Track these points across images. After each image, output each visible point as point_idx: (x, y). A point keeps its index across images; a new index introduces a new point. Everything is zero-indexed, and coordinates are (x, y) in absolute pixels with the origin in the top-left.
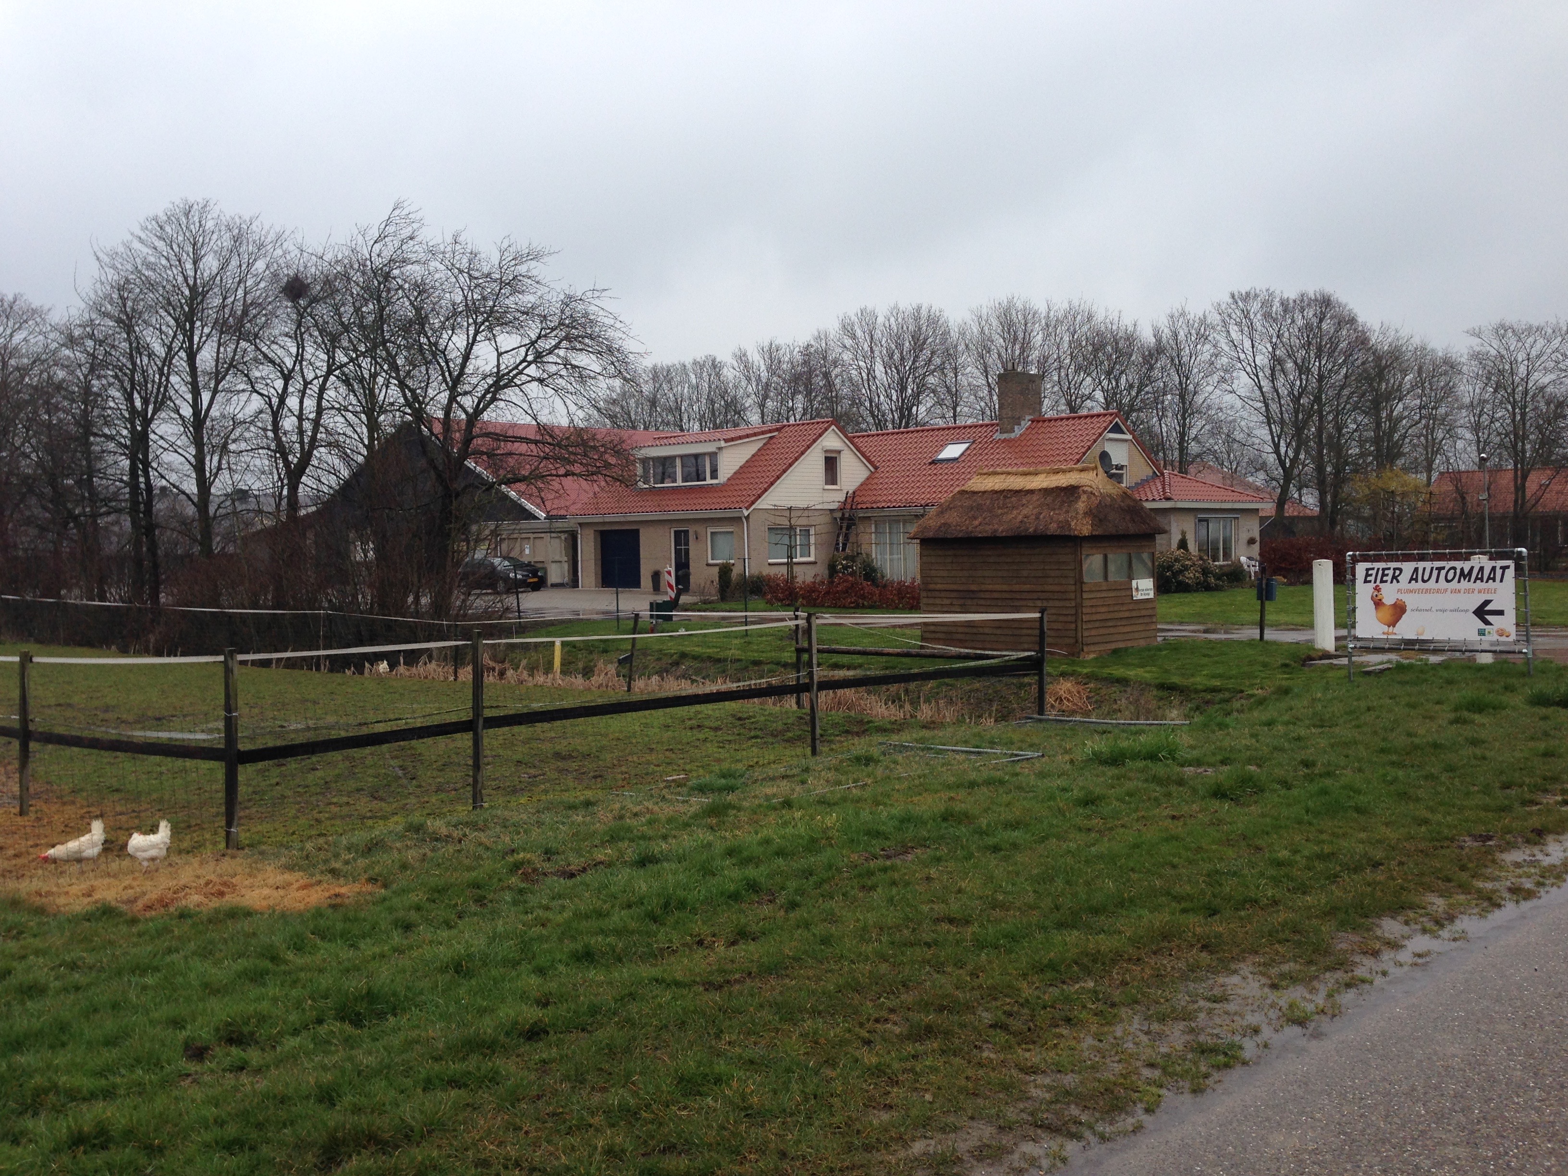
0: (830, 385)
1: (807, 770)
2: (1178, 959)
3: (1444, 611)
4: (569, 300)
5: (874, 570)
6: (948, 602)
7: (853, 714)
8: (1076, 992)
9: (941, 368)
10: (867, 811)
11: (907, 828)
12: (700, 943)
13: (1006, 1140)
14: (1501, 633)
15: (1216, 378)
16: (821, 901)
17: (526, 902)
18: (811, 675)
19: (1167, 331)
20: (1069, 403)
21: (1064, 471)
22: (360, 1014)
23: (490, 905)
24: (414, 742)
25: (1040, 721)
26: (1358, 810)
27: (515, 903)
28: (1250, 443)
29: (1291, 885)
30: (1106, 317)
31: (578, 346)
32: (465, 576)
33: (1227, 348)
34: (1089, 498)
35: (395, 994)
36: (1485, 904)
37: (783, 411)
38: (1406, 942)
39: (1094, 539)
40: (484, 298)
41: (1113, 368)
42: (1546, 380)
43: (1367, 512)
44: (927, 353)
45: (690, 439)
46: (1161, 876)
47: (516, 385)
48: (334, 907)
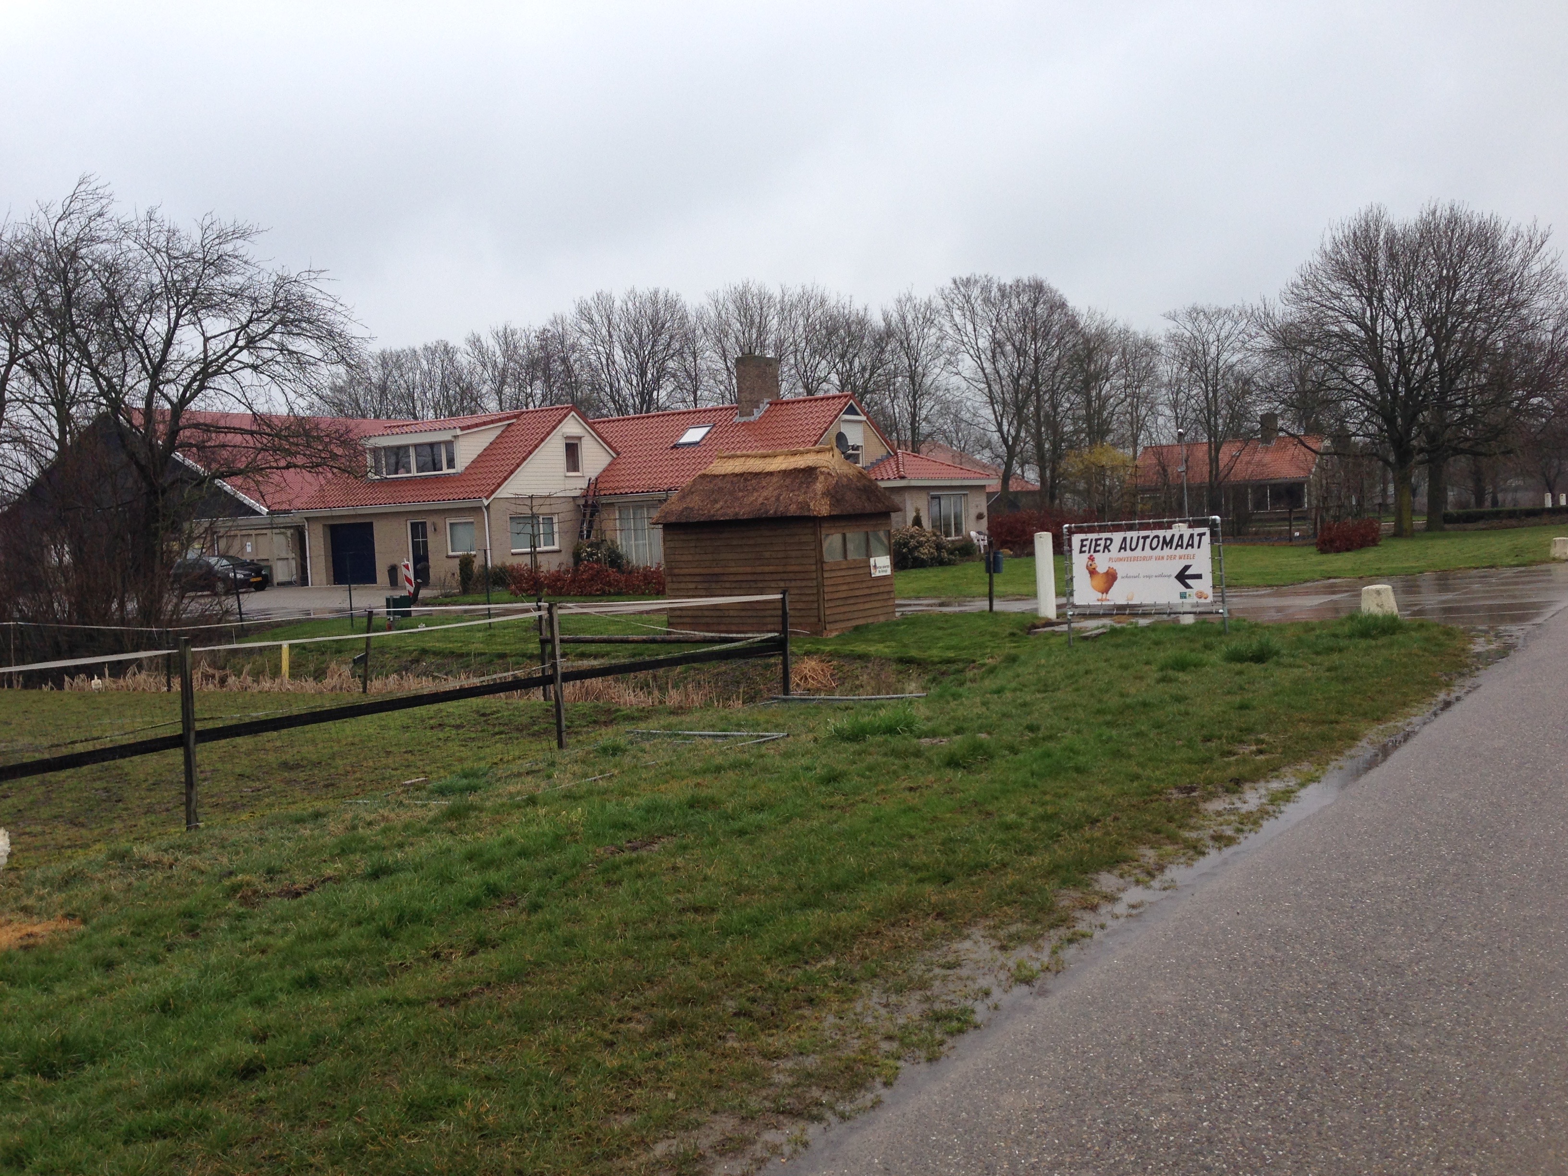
0: (569, 371)
1: (552, 764)
2: (915, 929)
3: (1149, 577)
4: (282, 282)
5: (619, 557)
6: (692, 586)
7: (601, 703)
8: (818, 971)
9: (680, 353)
10: (614, 802)
11: (654, 818)
12: (436, 956)
13: (749, 1131)
14: (1200, 595)
15: (942, 360)
16: (564, 900)
17: (245, 928)
18: (554, 666)
19: (895, 315)
20: (806, 386)
21: (802, 453)
22: (53, 1065)
23: (203, 934)
24: (119, 762)
25: (785, 700)
26: (1078, 770)
27: (232, 929)
28: (976, 422)
29: (1018, 847)
30: (838, 302)
31: (295, 330)
32: (177, 578)
33: (951, 332)
34: (826, 479)
35: (94, 1040)
36: (1191, 853)
37: (522, 397)
38: (1121, 895)
39: (832, 519)
40: (186, 279)
41: (846, 351)
42: (1234, 359)
43: (1082, 486)
44: (665, 337)
45: (424, 428)
46: (899, 847)
47: (227, 372)
48: (26, 948)
